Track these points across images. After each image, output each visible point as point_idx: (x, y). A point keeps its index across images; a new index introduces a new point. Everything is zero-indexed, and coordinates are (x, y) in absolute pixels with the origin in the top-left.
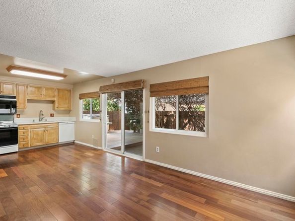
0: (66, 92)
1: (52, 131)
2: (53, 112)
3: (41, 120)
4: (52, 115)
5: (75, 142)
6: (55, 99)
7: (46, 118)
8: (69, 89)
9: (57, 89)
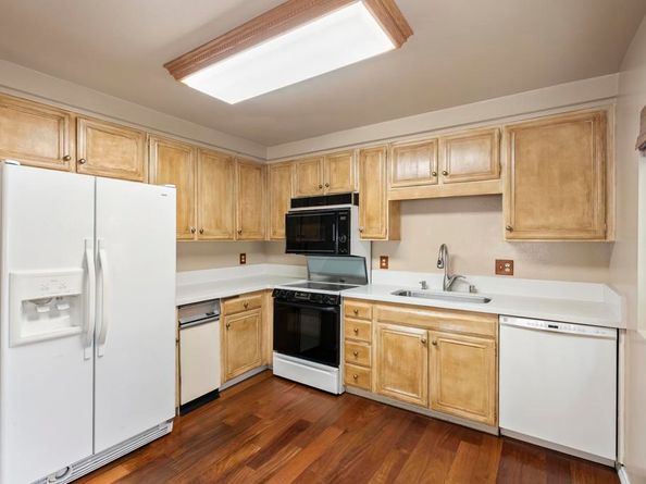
0: (567, 133)
1: (461, 354)
2: (508, 252)
3: (452, 283)
4: (503, 268)
5: (623, 475)
6: (500, 186)
7: (474, 280)
8: (588, 109)
9: (512, 130)
